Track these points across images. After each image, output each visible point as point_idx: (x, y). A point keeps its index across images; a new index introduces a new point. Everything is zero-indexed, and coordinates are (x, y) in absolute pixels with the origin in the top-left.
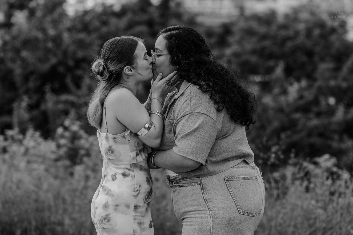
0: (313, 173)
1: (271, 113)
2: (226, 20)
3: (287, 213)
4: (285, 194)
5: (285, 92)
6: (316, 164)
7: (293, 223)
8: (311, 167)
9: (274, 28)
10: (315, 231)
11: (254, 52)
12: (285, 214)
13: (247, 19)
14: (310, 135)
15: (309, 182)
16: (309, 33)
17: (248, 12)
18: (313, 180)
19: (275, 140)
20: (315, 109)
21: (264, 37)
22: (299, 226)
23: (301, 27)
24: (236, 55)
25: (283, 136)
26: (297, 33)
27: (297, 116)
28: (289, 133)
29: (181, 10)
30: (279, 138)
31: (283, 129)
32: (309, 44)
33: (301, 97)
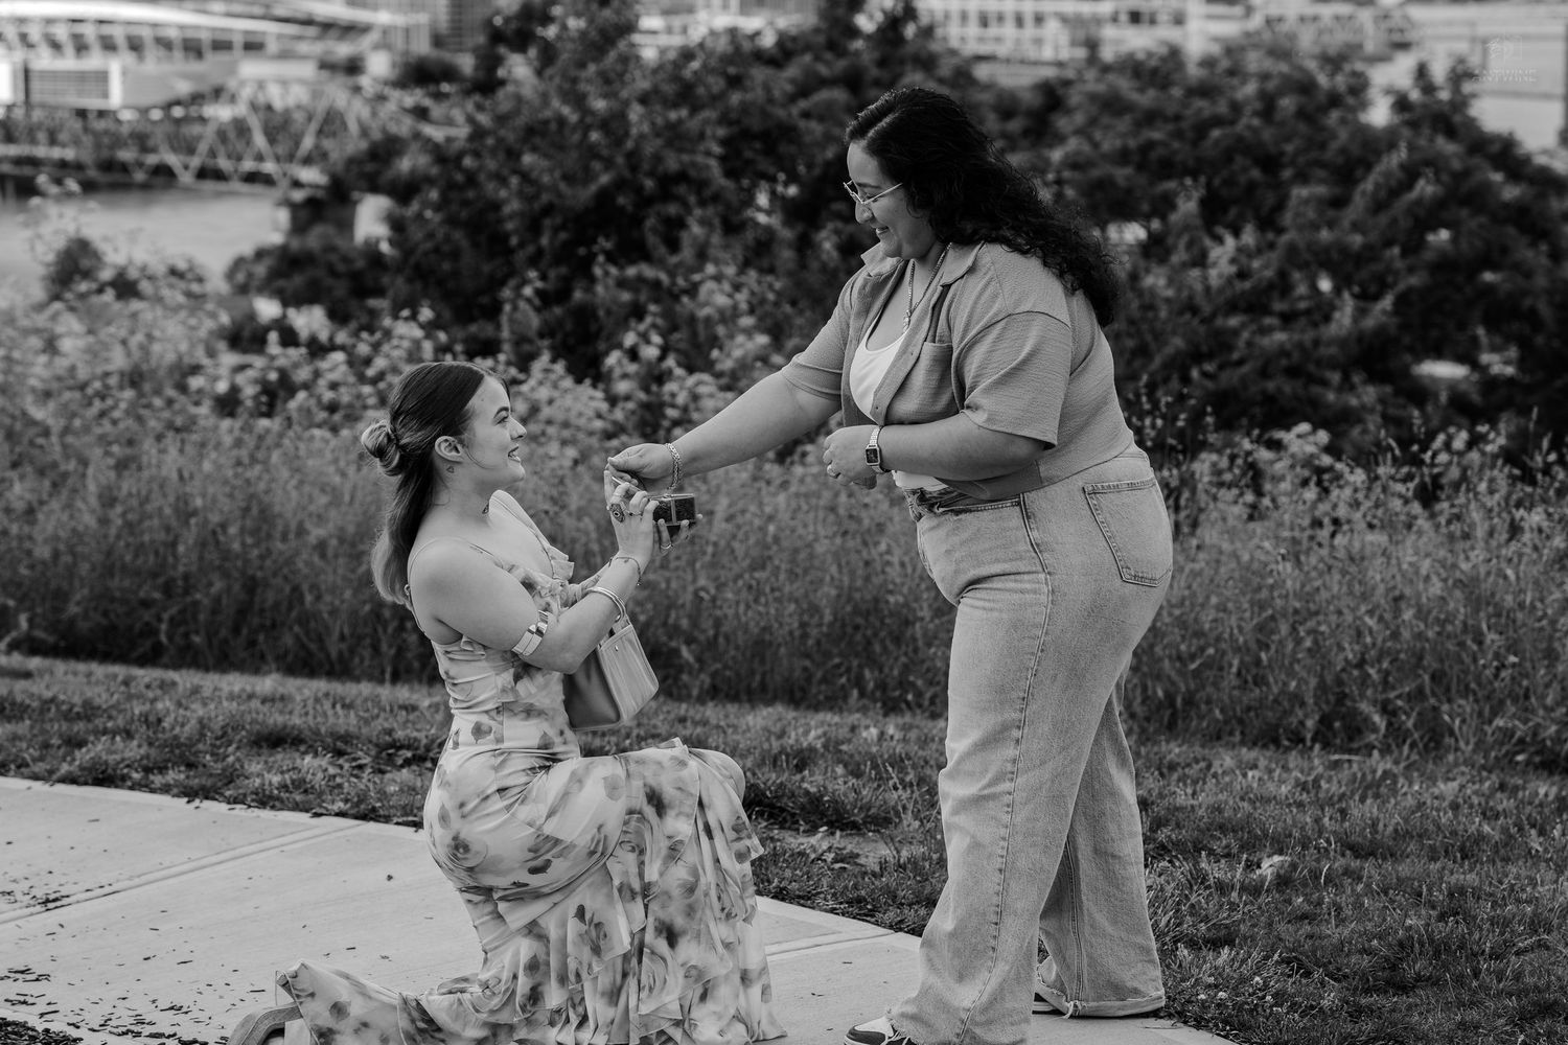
0: (1269, 471)
1: (1163, 314)
2: (1049, 73)
3: (1199, 573)
4: (1195, 525)
5: (1201, 260)
6: (1276, 446)
7: (1214, 600)
8: (1264, 455)
9: (1177, 92)
10: (1272, 618)
11: (1123, 156)
12: (1195, 574)
13: (1106, 69)
14: (1264, 373)
15: (1259, 493)
16: (1267, 105)
17: (1107, 54)
18: (1268, 487)
19: (1175, 384)
20: (1279, 306)
21: (1151, 117)
22: (1230, 605)
23: (1250, 89)
24: (1075, 164)
25: (1195, 374)
26: (1236, 108)
27: (1233, 321)
28: (1209, 367)
29: (935, 47)
30: (1186, 380)
31: (1197, 356)
32: (1267, 135)
33: (1242, 275)
